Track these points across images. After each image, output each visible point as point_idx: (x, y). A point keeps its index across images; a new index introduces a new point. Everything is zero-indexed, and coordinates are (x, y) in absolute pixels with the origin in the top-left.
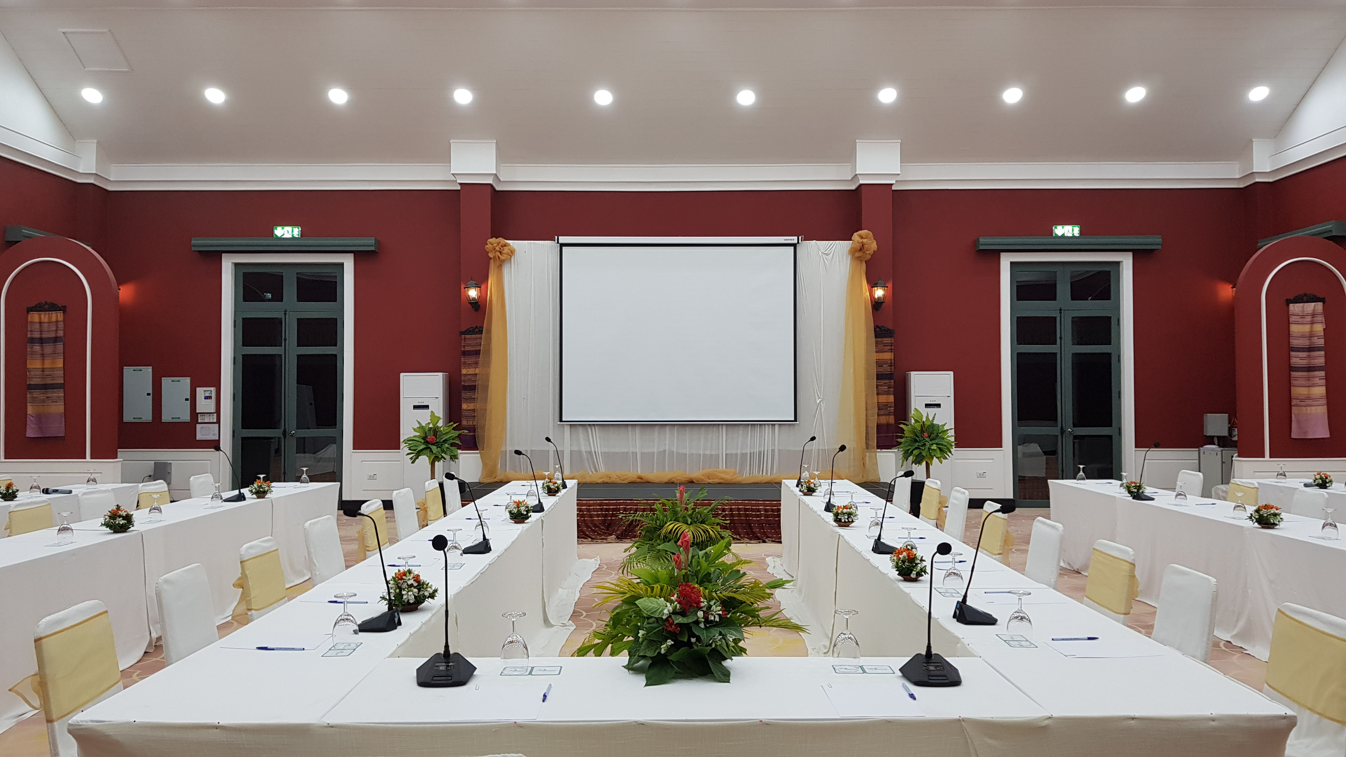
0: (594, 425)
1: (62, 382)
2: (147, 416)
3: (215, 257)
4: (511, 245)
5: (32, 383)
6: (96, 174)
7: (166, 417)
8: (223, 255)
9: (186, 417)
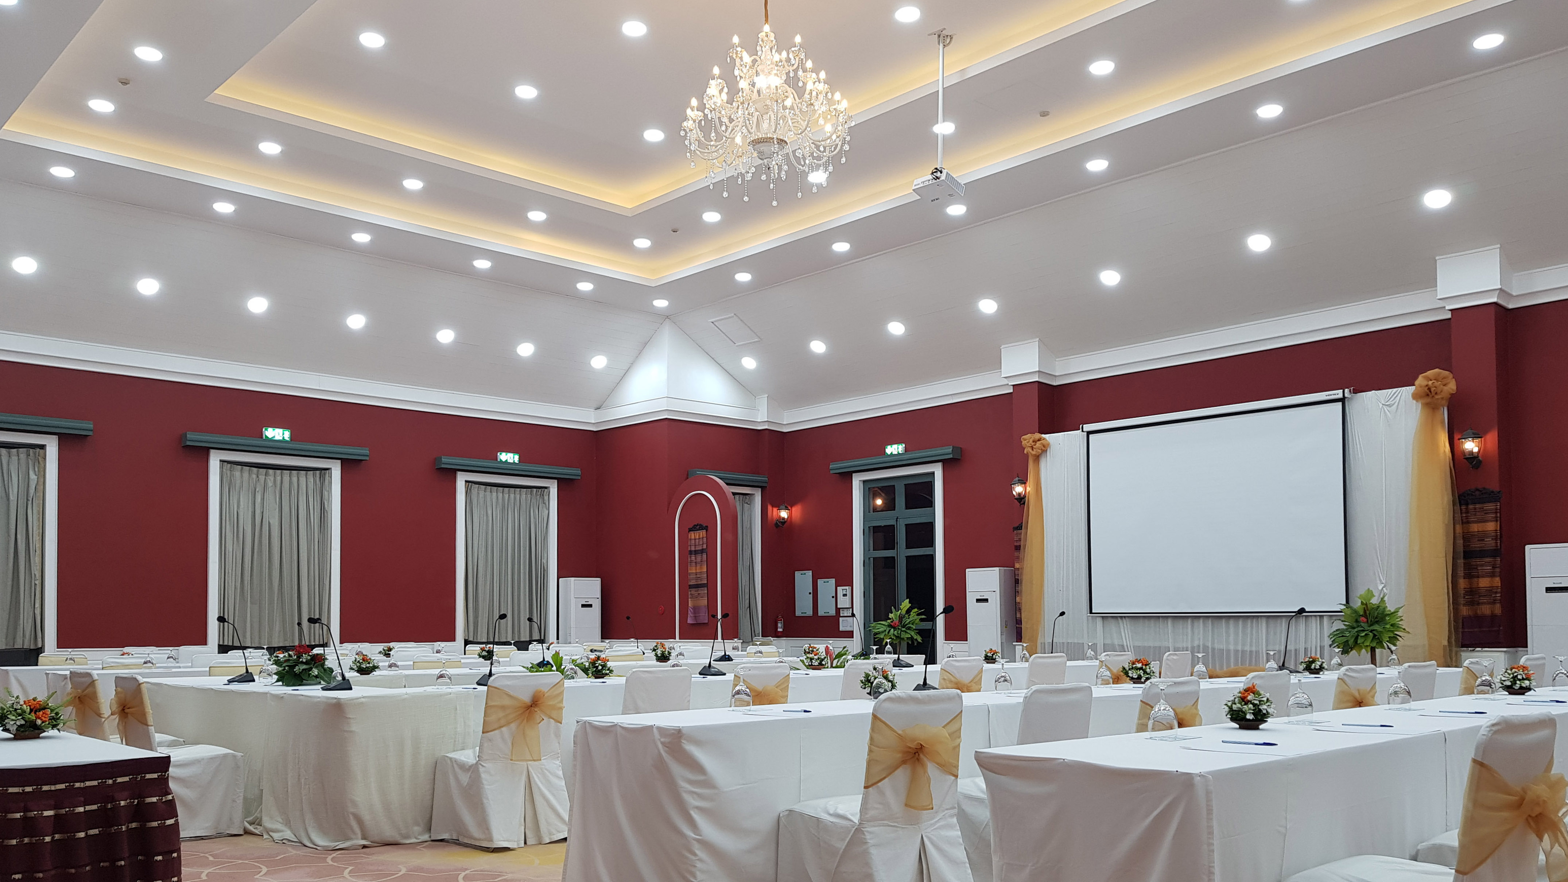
0: (1125, 617)
1: (706, 582)
2: (810, 613)
3: (847, 477)
4: (1047, 439)
5: (691, 583)
6: (767, 421)
7: (821, 613)
8: (854, 474)
9: (833, 612)
